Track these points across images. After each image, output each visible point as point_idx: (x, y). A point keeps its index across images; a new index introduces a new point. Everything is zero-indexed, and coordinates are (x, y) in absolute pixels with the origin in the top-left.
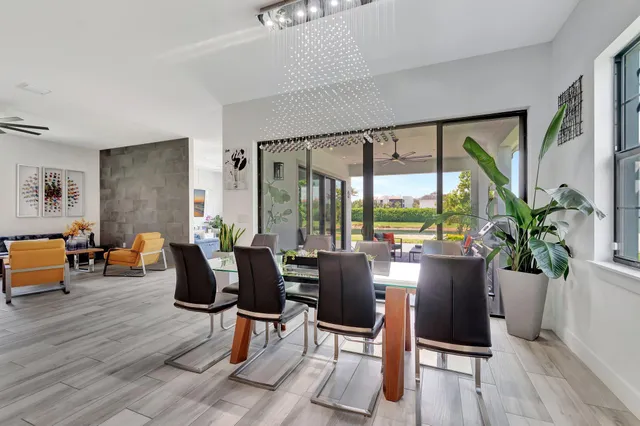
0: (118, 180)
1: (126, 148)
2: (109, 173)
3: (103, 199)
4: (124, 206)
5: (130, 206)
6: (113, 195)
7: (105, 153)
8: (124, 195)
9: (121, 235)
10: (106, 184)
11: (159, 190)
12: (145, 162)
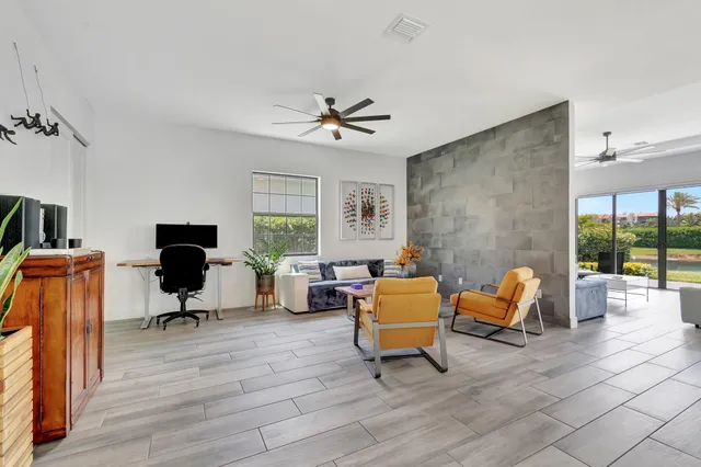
0: (432, 191)
1: (443, 146)
2: (419, 185)
3: (411, 217)
4: (441, 226)
5: (449, 225)
6: (425, 211)
7: (414, 161)
8: (439, 210)
9: (436, 265)
10: (415, 199)
11: (500, 199)
12: (474, 160)
